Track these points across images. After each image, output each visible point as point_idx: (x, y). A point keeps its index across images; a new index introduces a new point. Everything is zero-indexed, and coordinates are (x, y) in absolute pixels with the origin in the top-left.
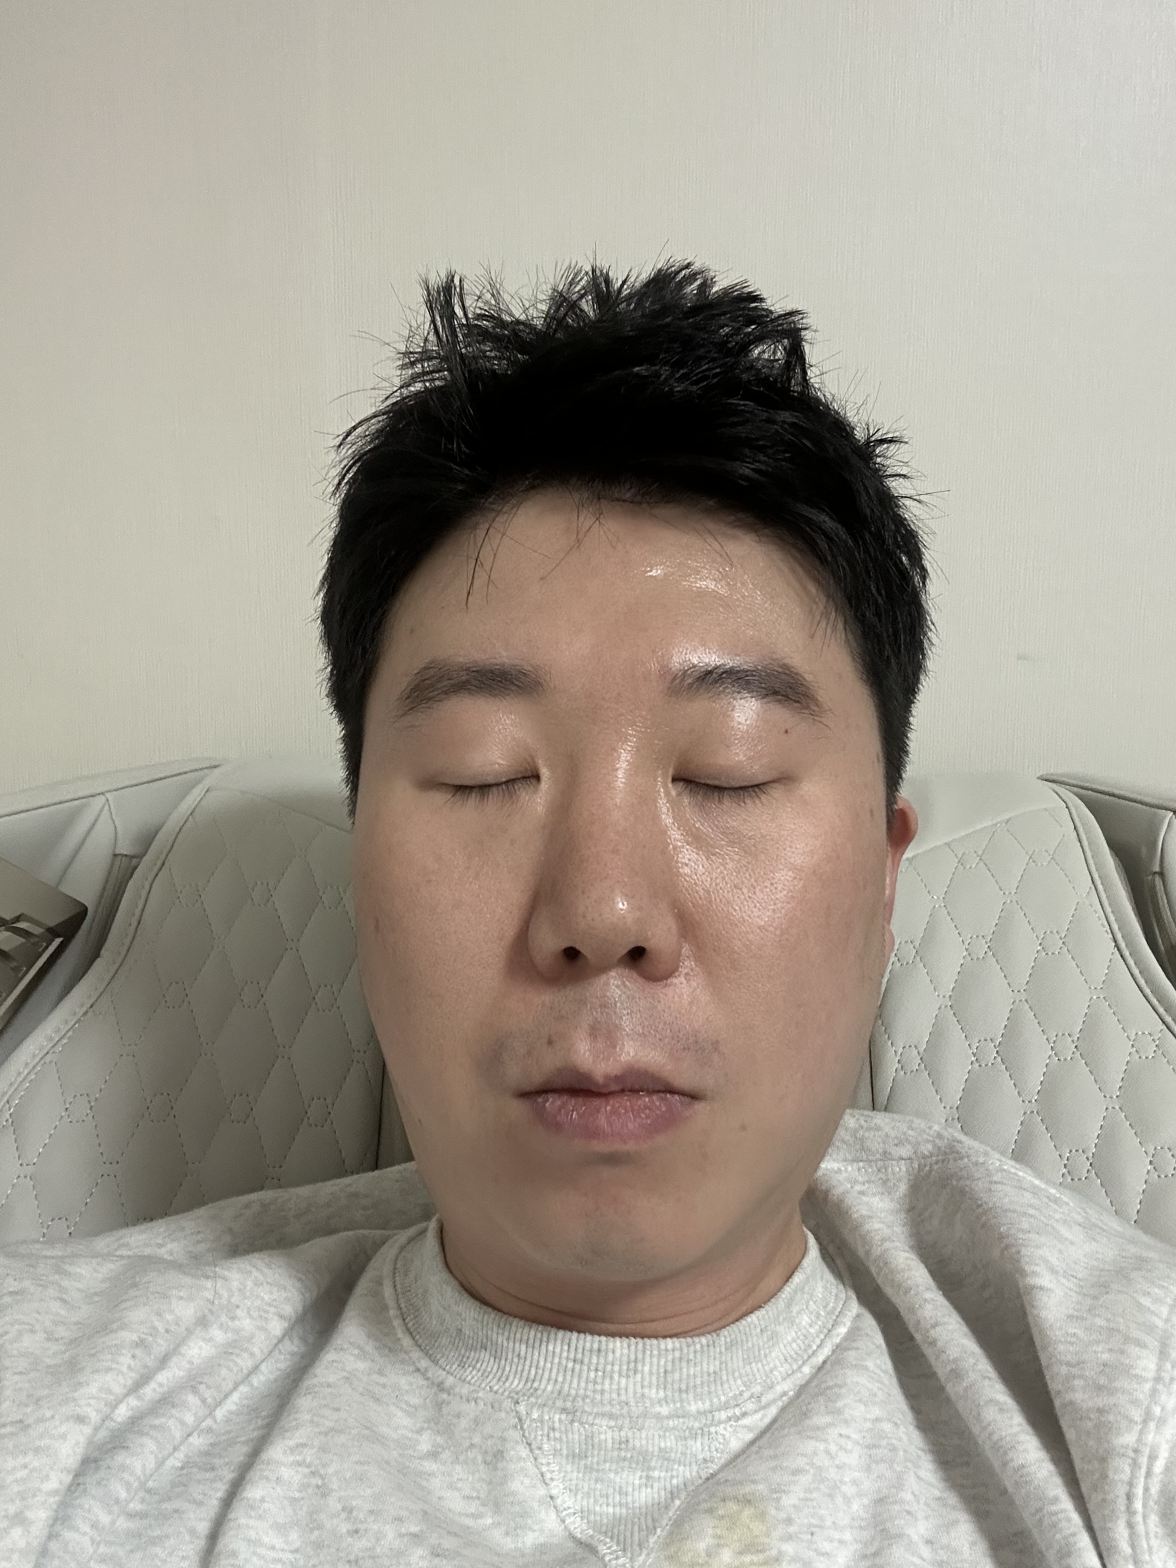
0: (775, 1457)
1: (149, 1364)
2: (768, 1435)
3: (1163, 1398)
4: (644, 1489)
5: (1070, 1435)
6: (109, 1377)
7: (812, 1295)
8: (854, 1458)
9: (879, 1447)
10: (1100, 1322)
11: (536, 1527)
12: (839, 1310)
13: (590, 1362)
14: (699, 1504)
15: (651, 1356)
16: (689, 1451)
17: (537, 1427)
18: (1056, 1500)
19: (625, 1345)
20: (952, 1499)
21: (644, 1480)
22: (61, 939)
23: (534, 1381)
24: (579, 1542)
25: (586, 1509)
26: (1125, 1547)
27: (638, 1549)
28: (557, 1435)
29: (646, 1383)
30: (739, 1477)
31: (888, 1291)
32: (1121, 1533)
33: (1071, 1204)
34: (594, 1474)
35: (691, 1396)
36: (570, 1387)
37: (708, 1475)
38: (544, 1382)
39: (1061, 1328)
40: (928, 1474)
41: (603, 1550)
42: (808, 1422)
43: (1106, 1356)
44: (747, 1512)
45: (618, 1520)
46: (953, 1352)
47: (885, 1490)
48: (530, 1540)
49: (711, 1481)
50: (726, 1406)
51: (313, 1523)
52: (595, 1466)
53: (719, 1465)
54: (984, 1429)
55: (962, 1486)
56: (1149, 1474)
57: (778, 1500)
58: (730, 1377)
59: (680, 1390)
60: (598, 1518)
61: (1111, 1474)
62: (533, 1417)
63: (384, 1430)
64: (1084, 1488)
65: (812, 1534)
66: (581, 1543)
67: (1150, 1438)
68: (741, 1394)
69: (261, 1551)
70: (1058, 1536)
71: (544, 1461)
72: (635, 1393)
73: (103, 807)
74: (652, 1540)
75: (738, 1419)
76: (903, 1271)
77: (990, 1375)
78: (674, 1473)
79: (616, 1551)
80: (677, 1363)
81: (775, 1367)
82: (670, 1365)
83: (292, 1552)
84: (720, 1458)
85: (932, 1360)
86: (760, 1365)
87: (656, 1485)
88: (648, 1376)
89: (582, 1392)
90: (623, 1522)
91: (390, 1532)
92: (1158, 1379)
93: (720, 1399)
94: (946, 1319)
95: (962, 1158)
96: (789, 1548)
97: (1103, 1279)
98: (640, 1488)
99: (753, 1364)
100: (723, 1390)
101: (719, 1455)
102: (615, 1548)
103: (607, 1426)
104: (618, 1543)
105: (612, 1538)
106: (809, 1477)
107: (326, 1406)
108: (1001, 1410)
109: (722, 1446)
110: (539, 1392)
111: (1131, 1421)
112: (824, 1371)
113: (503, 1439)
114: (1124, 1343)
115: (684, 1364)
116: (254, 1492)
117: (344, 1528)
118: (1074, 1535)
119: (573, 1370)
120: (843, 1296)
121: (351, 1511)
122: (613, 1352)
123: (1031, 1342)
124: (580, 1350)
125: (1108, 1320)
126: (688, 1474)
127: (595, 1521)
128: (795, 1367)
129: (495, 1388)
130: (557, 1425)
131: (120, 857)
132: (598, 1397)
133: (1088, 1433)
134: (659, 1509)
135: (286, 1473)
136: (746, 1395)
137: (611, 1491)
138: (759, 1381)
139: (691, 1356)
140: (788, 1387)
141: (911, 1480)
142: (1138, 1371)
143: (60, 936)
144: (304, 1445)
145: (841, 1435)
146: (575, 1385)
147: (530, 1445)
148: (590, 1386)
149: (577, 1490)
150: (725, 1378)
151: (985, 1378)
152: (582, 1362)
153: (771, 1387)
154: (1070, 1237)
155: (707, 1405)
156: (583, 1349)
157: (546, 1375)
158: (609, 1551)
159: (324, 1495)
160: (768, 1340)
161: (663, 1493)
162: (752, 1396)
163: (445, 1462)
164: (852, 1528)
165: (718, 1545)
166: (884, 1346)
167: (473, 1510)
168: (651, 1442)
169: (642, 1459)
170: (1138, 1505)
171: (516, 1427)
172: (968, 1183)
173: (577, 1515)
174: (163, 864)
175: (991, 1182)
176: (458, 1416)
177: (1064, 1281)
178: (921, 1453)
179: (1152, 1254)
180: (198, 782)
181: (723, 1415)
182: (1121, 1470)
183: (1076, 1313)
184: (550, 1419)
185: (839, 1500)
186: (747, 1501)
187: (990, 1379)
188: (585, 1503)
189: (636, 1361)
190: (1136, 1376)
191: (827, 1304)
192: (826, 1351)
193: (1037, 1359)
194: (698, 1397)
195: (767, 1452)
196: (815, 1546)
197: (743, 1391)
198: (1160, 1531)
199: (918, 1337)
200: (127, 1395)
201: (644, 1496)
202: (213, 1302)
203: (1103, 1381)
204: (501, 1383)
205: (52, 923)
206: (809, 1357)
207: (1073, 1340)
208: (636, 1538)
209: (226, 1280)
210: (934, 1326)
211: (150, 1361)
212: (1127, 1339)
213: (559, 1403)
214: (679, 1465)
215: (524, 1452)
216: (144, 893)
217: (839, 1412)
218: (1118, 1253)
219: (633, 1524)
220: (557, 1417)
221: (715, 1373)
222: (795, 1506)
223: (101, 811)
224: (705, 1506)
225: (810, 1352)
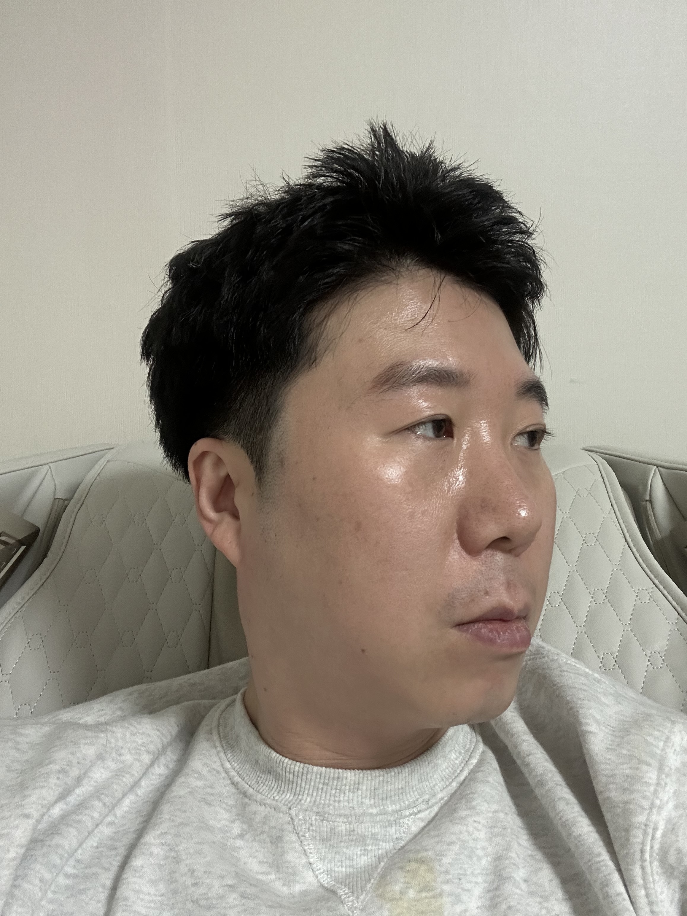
0: (437, 836)
1: (69, 782)
2: (434, 822)
3: (661, 795)
4: (363, 857)
5: (608, 816)
6: (44, 791)
7: (457, 741)
8: (482, 835)
9: (497, 827)
10: (624, 752)
11: (301, 881)
12: (472, 749)
13: (333, 785)
14: (395, 864)
15: (367, 780)
16: (388, 834)
17: (302, 823)
18: (599, 855)
19: (353, 774)
20: (539, 855)
21: (363, 852)
22: (25, 546)
23: (299, 794)
24: (326, 889)
25: (330, 869)
26: (640, 881)
27: (360, 891)
28: (314, 828)
29: (364, 796)
30: (418, 847)
31: (502, 735)
32: (637, 871)
33: (608, 683)
34: (335, 850)
35: (389, 802)
36: (320, 799)
37: (399, 847)
38: (305, 796)
39: (602, 755)
40: (524, 842)
41: (340, 892)
42: (455, 815)
43: (628, 771)
44: (423, 868)
45: (348, 876)
46: (539, 771)
47: (500, 852)
48: (298, 888)
49: (401, 851)
50: (409, 807)
51: (171, 879)
52: (335, 845)
53: (405, 841)
54: (558, 814)
55: (544, 847)
56: (653, 838)
57: (441, 860)
58: (411, 790)
59: (382, 799)
60: (337, 875)
61: (631, 838)
62: (300, 818)
63: (212, 822)
64: (616, 847)
65: (460, 879)
66: (327, 890)
67: (654, 818)
68: (417, 800)
69: (142, 896)
70: (601, 875)
71: (306, 843)
72: (358, 802)
73: (48, 471)
74: (369, 886)
75: (416, 814)
76: (510, 723)
77: (560, 783)
78: (380, 847)
79: (348, 893)
80: (381, 783)
81: (436, 784)
82: (377, 784)
83: (161, 896)
84: (406, 837)
85: (527, 775)
86: (427, 783)
87: (369, 854)
88: (365, 792)
89: (327, 802)
90: (352, 876)
91: (217, 884)
92: (658, 784)
93: (405, 803)
94: (535, 751)
95: (544, 657)
96: (447, 888)
97: (625, 727)
98: (360, 856)
99: (424, 783)
100: (407, 798)
101: (405, 835)
102: (347, 891)
103: (343, 822)
104: (349, 889)
105: (345, 886)
106: (458, 846)
107: (179, 809)
108: (567, 804)
109: (407, 830)
110: (303, 802)
111: (643, 808)
112: (464, 785)
113: (282, 830)
114: (639, 764)
115: (385, 784)
116: (137, 862)
117: (189, 881)
118: (609, 874)
119: (322, 789)
120: (474, 740)
121: (193, 872)
122: (346, 779)
123: (584, 762)
124: (327, 778)
125: (629, 750)
126: (388, 847)
127: (335, 877)
128: (448, 783)
129: (276, 798)
130: (314, 822)
131: (58, 500)
132: (337, 804)
133: (618, 815)
134: (372, 868)
135: (156, 850)
136: (420, 800)
137: (344, 858)
138: (427, 792)
139: (389, 780)
140: (443, 795)
141: (515, 845)
142: (647, 780)
143: (24, 545)
144: (165, 833)
145: (475, 821)
146: (323, 798)
147: (298, 834)
148: (332, 798)
149: (324, 859)
150: (408, 791)
151: (557, 785)
152: (328, 785)
153: (434, 795)
154: (607, 702)
155: (398, 807)
156: (329, 777)
157: (306, 792)
158: (343, 893)
159: (178, 863)
160: (432, 768)
161: (374, 859)
162: (423, 801)
163: (248, 841)
164: (482, 874)
165: (407, 888)
166: (498, 768)
167: (264, 870)
168: (367, 830)
169: (362, 840)
170: (647, 856)
171: (289, 823)
172: (548, 671)
173: (324, 873)
174: (83, 503)
175: (561, 671)
176: (255, 813)
177: (604, 728)
178: (520, 829)
179: (654, 712)
180: (103, 456)
181: (407, 813)
182: (637, 836)
183: (611, 747)
184: (309, 818)
185: (475, 859)
186: (422, 861)
187: (560, 785)
188: (329, 866)
189: (358, 784)
190: (646, 782)
191: (465, 746)
192: (465, 773)
193: (587, 772)
194: (393, 803)
195: (433, 833)
196: (461, 886)
197: (418, 798)
198: (659, 871)
199: (519, 762)
200: (56, 802)
201: (363, 861)
202: (106, 746)
203: (626, 786)
204: (280, 795)
205: (20, 537)
206: (456, 777)
207: (609, 762)
208: (359, 885)
209: (113, 732)
210: (528, 755)
211: (69, 780)
212: (640, 761)
213: (315, 809)
214: (383, 842)
215: (294, 838)
216: (72, 520)
217: (473, 808)
218: (634, 711)
219: (357, 877)
220: (314, 818)
221: (402, 788)
222: (449, 863)
223: (46, 474)
224: (399, 865)
225: (456, 774)
